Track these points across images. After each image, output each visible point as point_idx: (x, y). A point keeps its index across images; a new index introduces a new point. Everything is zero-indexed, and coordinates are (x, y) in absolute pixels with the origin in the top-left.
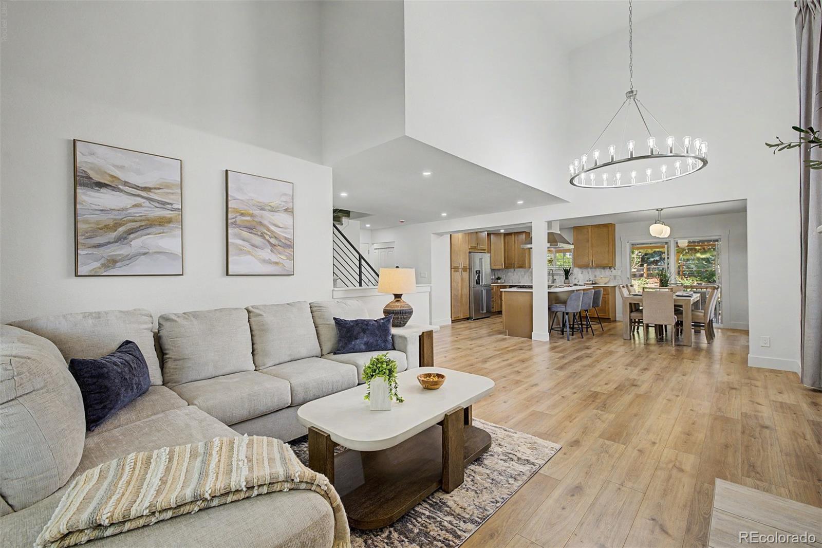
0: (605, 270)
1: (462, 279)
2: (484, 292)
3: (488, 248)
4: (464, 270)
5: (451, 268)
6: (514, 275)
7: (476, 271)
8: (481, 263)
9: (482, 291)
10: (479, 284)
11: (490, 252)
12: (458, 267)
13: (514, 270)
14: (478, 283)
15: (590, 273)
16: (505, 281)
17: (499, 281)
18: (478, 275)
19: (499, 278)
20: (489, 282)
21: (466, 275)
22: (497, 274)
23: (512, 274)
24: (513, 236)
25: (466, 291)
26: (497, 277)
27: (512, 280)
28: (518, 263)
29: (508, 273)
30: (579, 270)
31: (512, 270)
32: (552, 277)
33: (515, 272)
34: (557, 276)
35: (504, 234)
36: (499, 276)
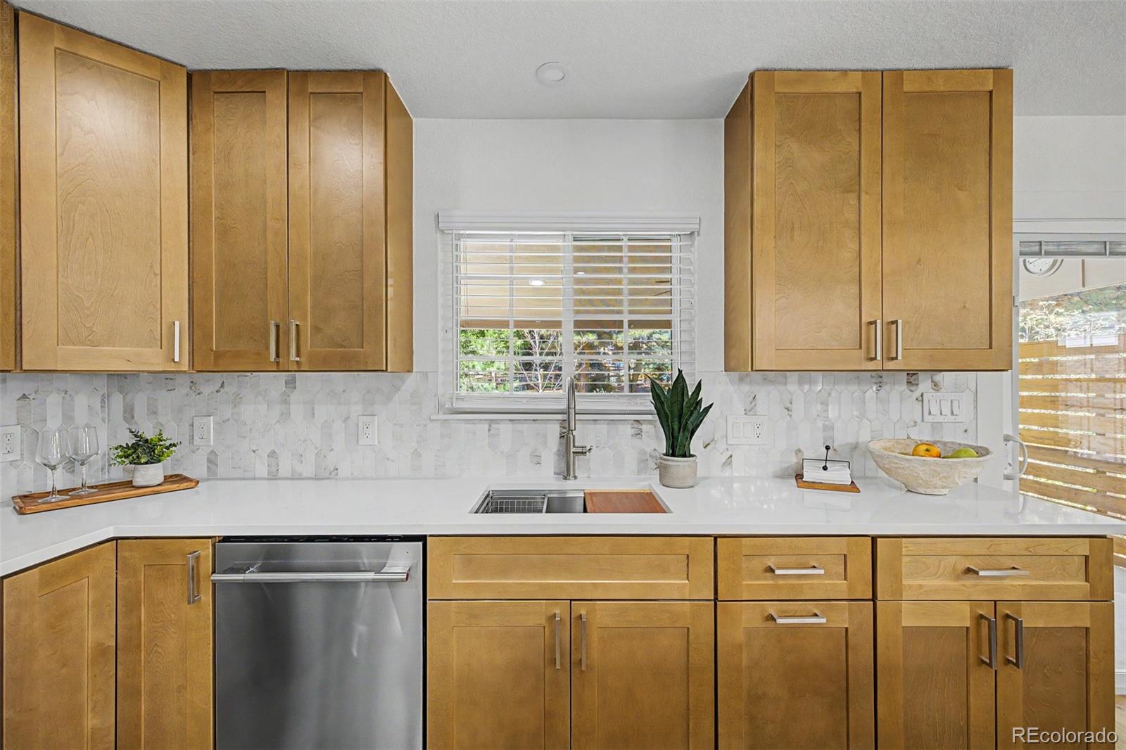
0: (886, 388)
6: (285, 415)
13: (291, 384)
15: (798, 407)
16: (212, 461)
23: (275, 416)
24: (276, 99)
27: (273, 454)
28: (316, 329)
29: (237, 401)
30: (731, 388)
31: (273, 382)
32: (566, 436)
33: (295, 396)
34: (591, 427)
35: (190, 76)
36: (149, 435)
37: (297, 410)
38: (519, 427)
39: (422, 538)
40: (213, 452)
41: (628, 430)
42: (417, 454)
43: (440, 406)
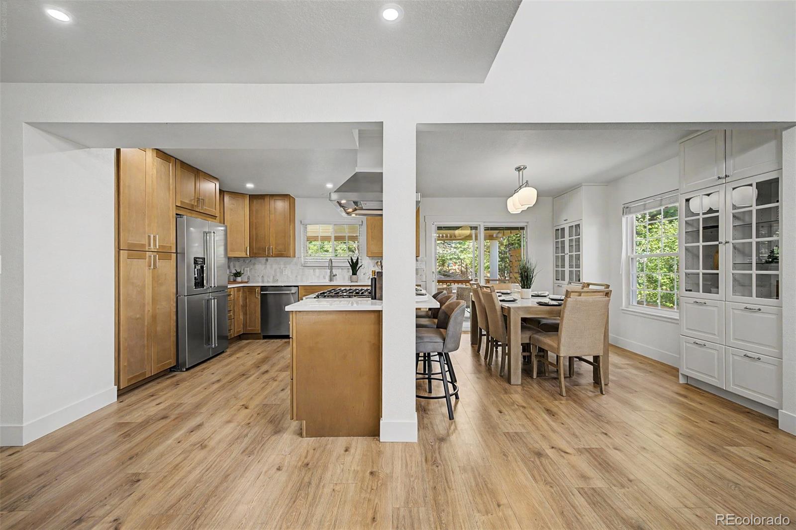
1: (156, 279)
2: (214, 303)
3: (220, 216)
4: (163, 253)
5: (119, 249)
6: (266, 267)
7: (195, 259)
8: (206, 243)
9: (208, 301)
10: (203, 286)
11: (223, 222)
12: (144, 245)
13: (267, 260)
14: (199, 283)
16: (248, 278)
17: (239, 279)
18: (199, 267)
19: (238, 274)
20: (224, 281)
21: (167, 267)
22: (234, 267)
23: (263, 267)
24: (267, 200)
25: (167, 306)
26: (235, 272)
27: (263, 276)
28: (276, 248)
29: (254, 264)
30: (370, 261)
31: (263, 260)
32: (331, 272)
33: (268, 263)
34: (338, 270)
35: (250, 195)
36: (239, 271)
37: (268, 266)
38: (321, 270)
39: (298, 286)
40: (249, 276)
41: (346, 270)
42: (296, 276)
43: (302, 266)
